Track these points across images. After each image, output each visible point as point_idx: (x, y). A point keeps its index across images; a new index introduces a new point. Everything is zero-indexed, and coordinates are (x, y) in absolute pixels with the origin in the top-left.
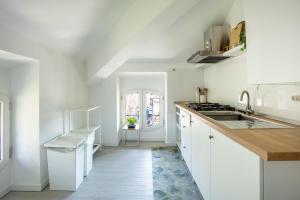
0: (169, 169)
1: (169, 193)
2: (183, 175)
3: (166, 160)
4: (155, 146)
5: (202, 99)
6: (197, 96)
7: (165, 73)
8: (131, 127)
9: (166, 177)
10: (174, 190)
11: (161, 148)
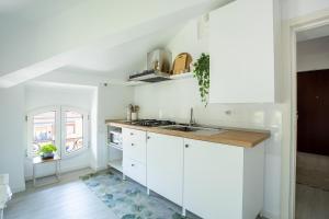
0: (118, 192)
1: (137, 213)
2: (136, 193)
3: (108, 185)
4: (83, 175)
5: (134, 116)
6: (128, 113)
7: (96, 88)
8: (48, 158)
9: (121, 200)
10: (138, 208)
11: (92, 175)
